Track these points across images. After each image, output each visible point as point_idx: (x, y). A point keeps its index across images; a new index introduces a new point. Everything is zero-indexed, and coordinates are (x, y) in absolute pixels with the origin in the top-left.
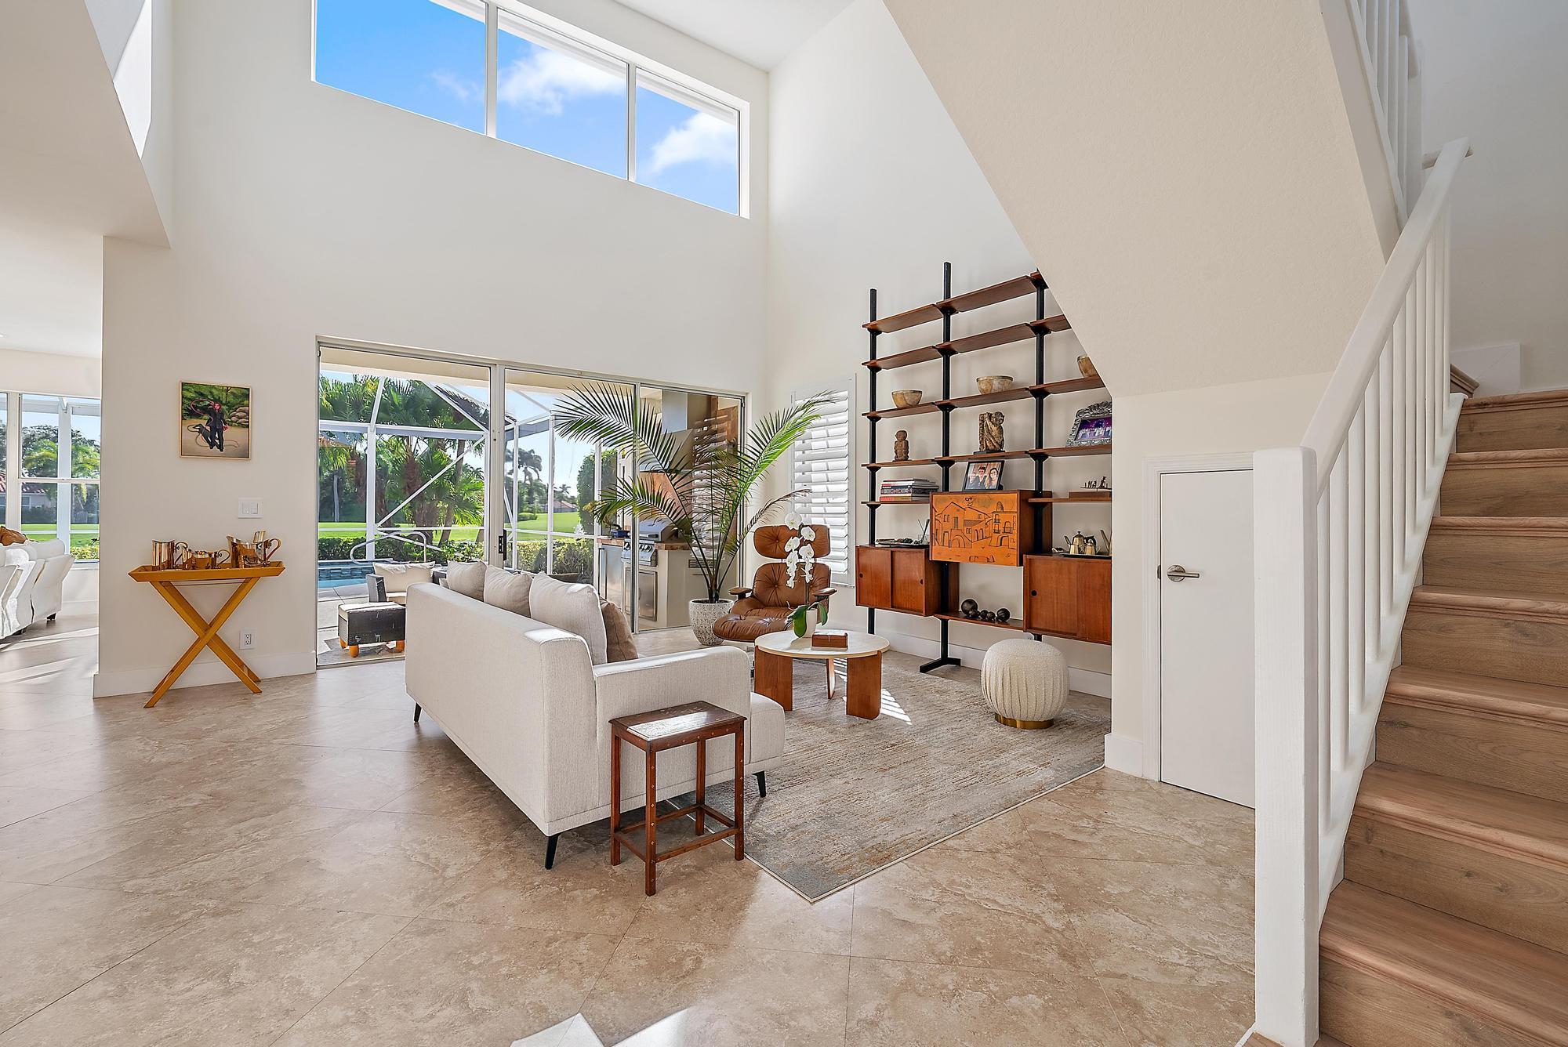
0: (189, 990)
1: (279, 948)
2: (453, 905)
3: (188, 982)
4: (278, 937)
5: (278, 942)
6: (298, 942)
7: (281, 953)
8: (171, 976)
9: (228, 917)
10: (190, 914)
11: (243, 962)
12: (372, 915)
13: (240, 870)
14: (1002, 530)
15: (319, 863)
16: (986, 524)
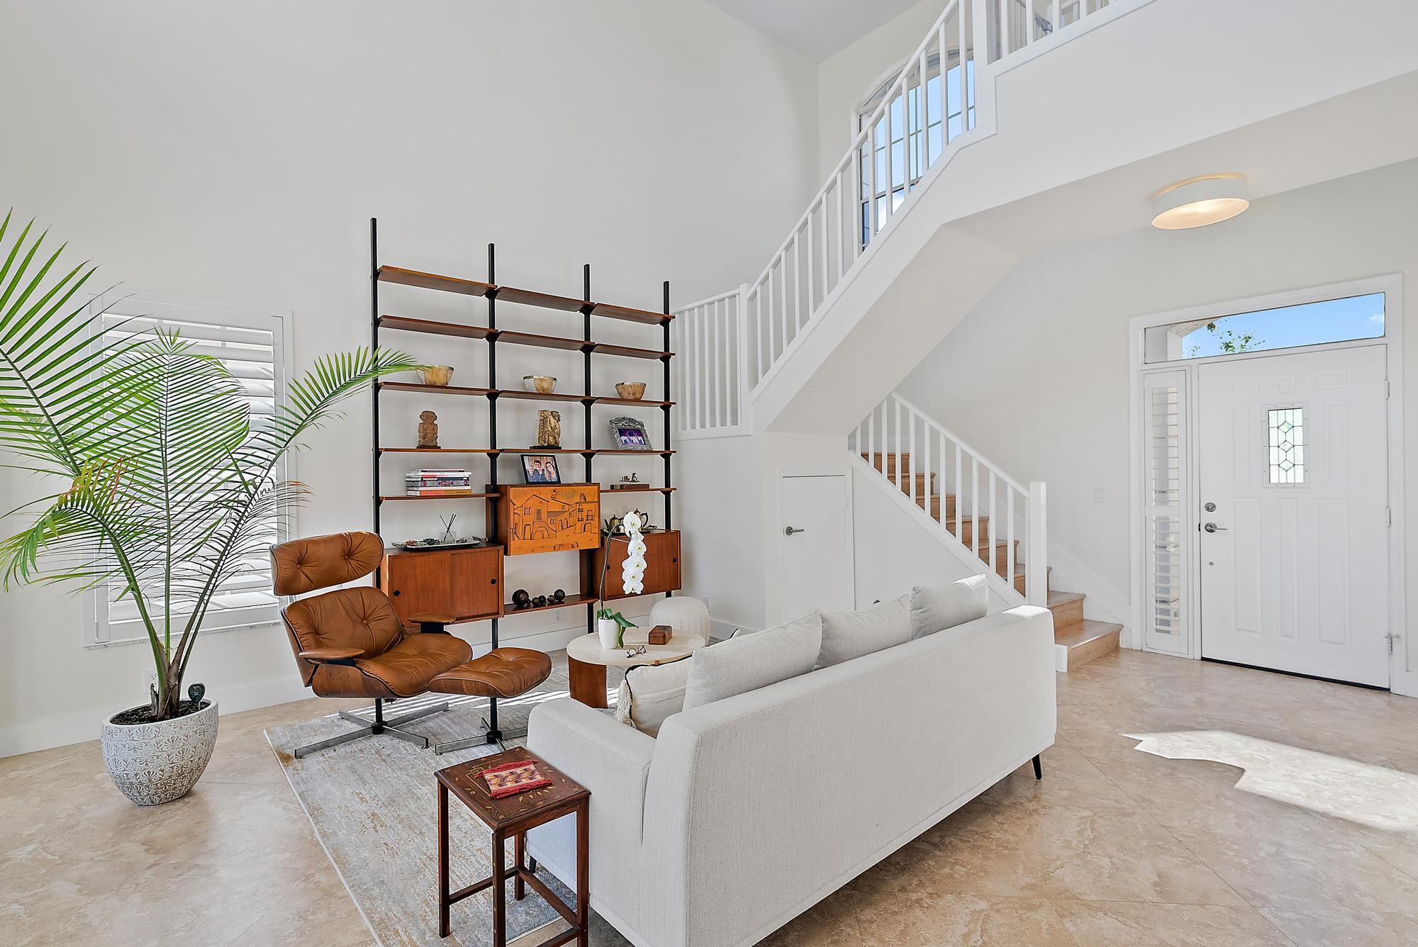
0: (1304, 861)
1: (1235, 847)
2: (1115, 801)
3: (1302, 865)
4: (1232, 853)
5: (1234, 850)
6: (1221, 842)
7: (1236, 844)
8: (1314, 877)
9: (1258, 891)
10: (1286, 915)
11: (1263, 854)
12: (1164, 826)
13: (1223, 929)
14: (585, 519)
15: (1155, 884)
16: (570, 514)
